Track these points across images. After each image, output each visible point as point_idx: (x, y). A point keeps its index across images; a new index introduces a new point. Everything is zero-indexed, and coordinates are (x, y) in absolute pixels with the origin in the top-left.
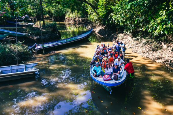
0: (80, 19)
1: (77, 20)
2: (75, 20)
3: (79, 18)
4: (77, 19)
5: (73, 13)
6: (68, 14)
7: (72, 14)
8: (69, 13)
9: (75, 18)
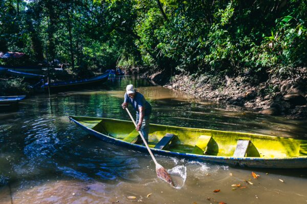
0: (138, 68)
1: (133, 70)
2: (129, 70)
3: (136, 66)
4: (133, 68)
5: (127, 60)
6: (120, 61)
7: (126, 62)
8: (122, 59)
9: (130, 67)
